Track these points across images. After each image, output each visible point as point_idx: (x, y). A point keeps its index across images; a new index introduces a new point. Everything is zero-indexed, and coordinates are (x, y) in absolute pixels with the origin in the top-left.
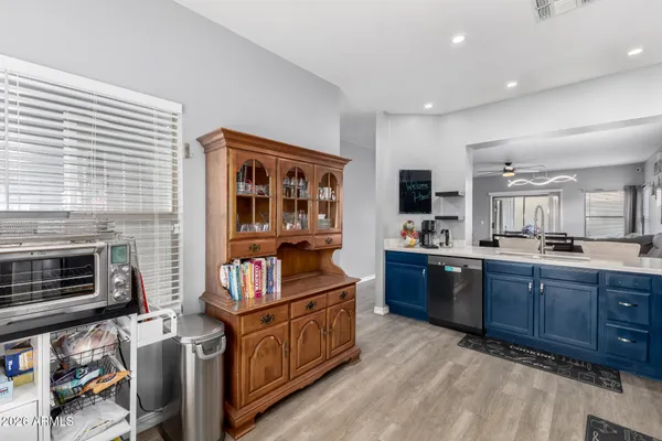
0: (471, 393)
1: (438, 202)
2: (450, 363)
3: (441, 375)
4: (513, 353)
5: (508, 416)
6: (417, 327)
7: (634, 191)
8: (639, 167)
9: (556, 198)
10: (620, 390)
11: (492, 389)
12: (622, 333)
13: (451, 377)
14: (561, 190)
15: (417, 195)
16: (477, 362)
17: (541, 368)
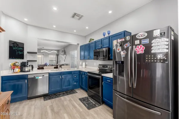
0: (61, 110)
1: (26, 55)
2: (48, 107)
3: (49, 111)
4: (58, 95)
5: (71, 108)
6: (24, 104)
7: (58, 55)
8: (58, 51)
9: (43, 56)
10: (77, 92)
11: (63, 106)
12: (75, 82)
13: (52, 110)
14: (44, 54)
15: (18, 52)
16: (54, 102)
17: (65, 95)
